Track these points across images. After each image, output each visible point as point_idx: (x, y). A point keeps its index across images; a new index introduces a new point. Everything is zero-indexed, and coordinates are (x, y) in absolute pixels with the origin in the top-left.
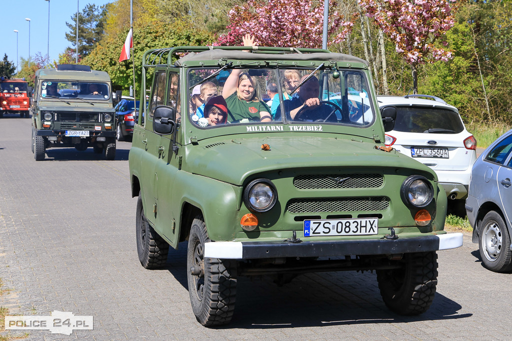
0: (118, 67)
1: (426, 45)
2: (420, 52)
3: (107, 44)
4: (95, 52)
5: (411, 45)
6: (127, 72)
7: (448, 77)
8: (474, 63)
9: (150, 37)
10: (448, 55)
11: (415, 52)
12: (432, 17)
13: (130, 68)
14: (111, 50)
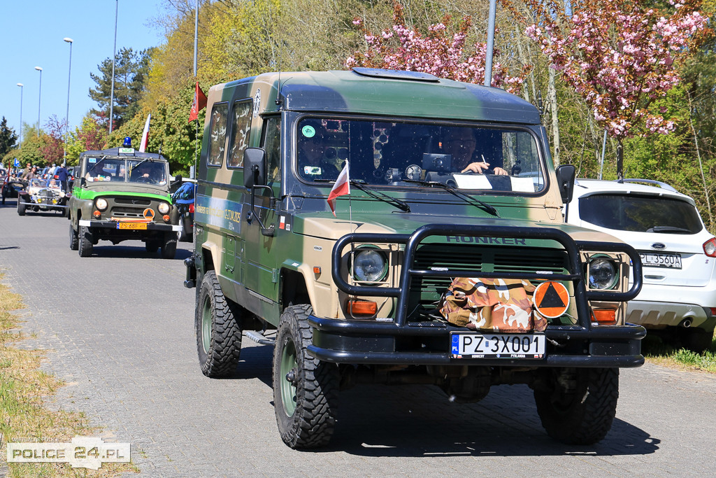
0: (179, 136)
1: (637, 111)
2: (628, 120)
3: (158, 104)
4: (140, 116)
5: (614, 110)
6: (191, 144)
7: (650, 160)
8: (689, 141)
10: (668, 126)
11: (621, 121)
12: (646, 72)
13: (195, 139)
14: (168, 112)
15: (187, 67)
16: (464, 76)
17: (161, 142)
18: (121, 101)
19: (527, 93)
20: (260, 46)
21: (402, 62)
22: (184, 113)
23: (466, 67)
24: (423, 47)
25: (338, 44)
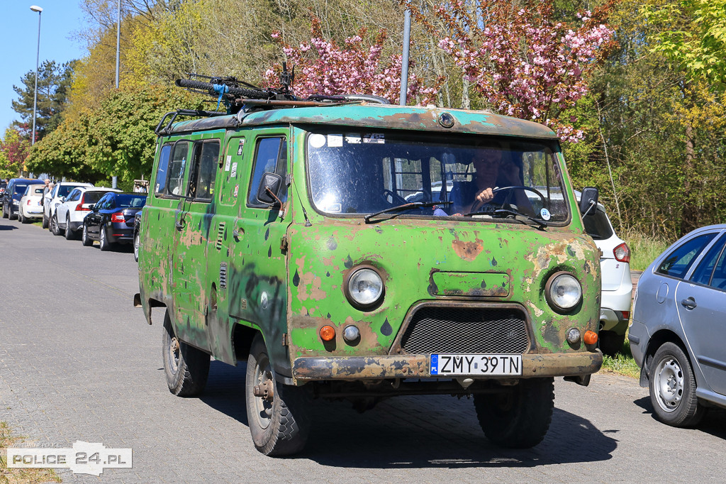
0: (101, 147)
1: (548, 120)
3: (80, 115)
4: (62, 127)
6: (113, 154)
8: (598, 149)
9: (147, 106)
10: (578, 134)
12: (556, 82)
13: (118, 149)
14: (91, 124)
15: (109, 79)
16: (380, 87)
17: (84, 153)
18: (44, 113)
19: (442, 103)
20: (181, 58)
21: (320, 74)
22: (106, 125)
23: (382, 78)
24: (340, 59)
25: (257, 56)
